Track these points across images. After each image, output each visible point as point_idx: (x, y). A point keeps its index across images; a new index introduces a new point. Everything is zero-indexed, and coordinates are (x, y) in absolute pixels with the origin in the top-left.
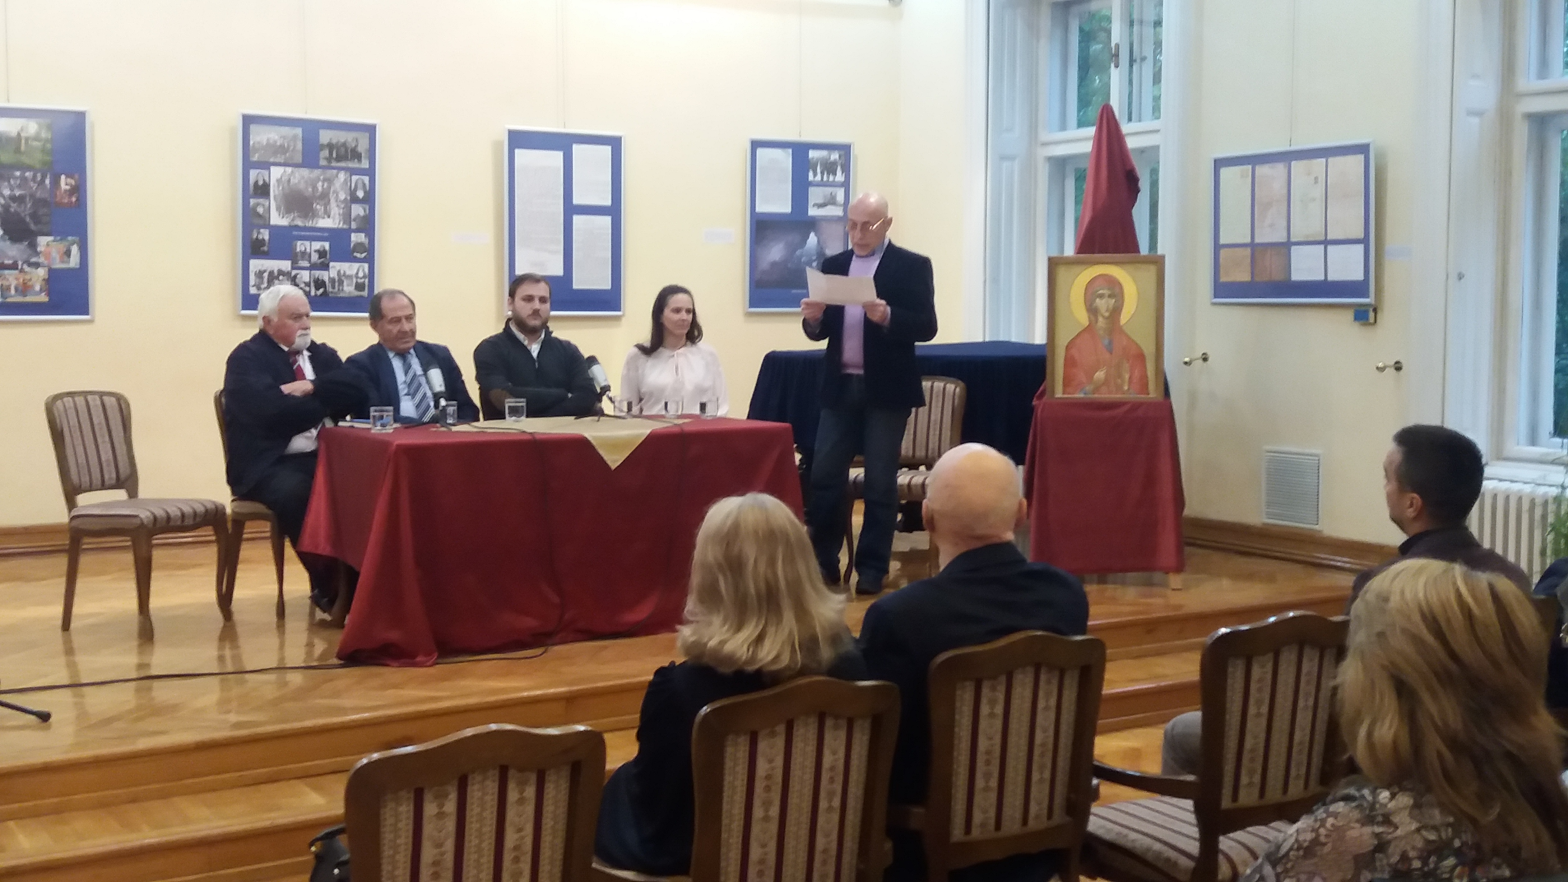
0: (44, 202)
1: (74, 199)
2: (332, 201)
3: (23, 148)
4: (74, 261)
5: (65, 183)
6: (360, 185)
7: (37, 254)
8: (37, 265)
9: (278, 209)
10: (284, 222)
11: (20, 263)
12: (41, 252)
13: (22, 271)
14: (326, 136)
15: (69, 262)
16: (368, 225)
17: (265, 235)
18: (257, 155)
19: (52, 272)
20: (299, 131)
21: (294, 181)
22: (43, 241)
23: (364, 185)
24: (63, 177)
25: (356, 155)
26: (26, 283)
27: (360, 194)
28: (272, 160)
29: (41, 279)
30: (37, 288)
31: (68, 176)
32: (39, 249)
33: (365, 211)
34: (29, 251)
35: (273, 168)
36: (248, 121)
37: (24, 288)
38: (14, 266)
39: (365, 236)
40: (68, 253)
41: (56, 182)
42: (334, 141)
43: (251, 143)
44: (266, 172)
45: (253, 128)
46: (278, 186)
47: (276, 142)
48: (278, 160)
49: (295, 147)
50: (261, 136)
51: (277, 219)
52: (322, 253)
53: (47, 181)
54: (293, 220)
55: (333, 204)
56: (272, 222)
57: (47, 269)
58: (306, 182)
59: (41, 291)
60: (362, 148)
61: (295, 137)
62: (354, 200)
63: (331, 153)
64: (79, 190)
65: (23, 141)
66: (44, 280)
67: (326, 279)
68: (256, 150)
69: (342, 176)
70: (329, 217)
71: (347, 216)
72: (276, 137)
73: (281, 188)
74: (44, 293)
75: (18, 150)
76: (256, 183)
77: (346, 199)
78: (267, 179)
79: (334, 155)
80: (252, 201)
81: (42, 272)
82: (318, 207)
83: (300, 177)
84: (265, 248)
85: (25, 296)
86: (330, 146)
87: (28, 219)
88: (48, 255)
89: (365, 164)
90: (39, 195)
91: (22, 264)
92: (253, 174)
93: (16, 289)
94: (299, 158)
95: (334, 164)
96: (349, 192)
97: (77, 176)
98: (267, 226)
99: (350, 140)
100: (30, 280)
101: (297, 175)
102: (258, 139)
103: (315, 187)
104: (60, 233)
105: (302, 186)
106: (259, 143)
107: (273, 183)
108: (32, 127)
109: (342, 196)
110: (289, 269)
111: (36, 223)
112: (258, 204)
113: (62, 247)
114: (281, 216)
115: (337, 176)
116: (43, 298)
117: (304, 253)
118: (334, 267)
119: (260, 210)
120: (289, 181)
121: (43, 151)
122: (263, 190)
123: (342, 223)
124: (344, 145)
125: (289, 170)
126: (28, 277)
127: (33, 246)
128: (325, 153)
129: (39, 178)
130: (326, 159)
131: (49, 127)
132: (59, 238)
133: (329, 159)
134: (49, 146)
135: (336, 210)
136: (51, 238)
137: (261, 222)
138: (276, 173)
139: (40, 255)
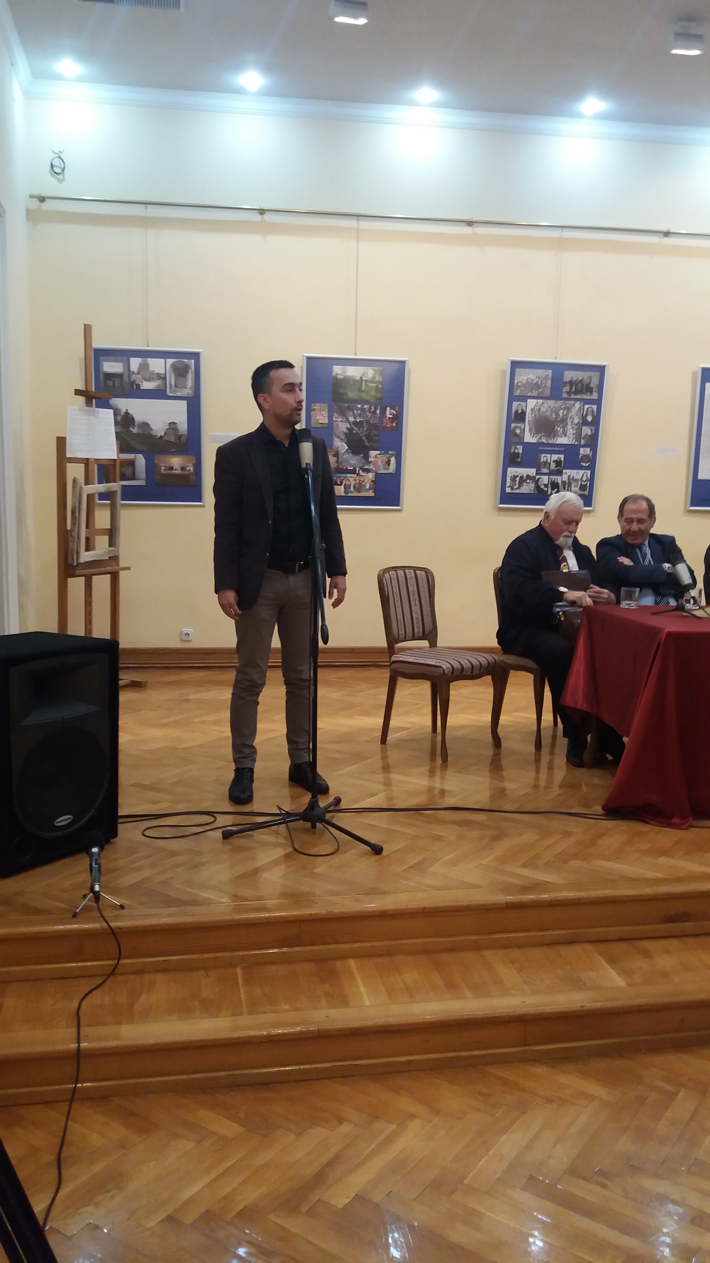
0: (375, 426)
1: (394, 425)
2: (569, 424)
3: (363, 388)
4: (392, 468)
5: (389, 413)
6: (590, 412)
7: (369, 463)
8: (368, 471)
9: (530, 431)
10: (534, 440)
11: (358, 469)
12: (371, 462)
13: (358, 475)
14: (568, 376)
15: (388, 469)
16: (593, 442)
17: (520, 449)
18: (519, 391)
19: (377, 475)
20: (549, 372)
21: (543, 409)
22: (373, 453)
23: (593, 411)
24: (388, 408)
25: (589, 390)
26: (361, 483)
27: (589, 418)
28: (529, 394)
29: (370, 481)
30: (368, 487)
31: (392, 408)
32: (370, 459)
33: (592, 431)
34: (364, 461)
35: (529, 400)
36: (515, 365)
37: (359, 487)
38: (353, 472)
39: (590, 450)
40: (388, 463)
41: (383, 412)
42: (574, 379)
43: (516, 382)
44: (523, 404)
45: (518, 371)
46: (532, 414)
47: (532, 380)
48: (534, 394)
49: (546, 383)
50: (524, 376)
51: (529, 438)
52: (558, 463)
53: (378, 412)
54: (540, 439)
55: (569, 426)
56: (525, 441)
57: (374, 474)
58: (551, 411)
59: (370, 489)
60: (594, 383)
61: (546, 376)
62: (585, 422)
63: (571, 388)
64: (398, 418)
65: (364, 383)
66: (372, 481)
67: (560, 482)
68: (518, 387)
69: (578, 405)
70: (565, 436)
71: (578, 436)
72: (533, 378)
73: (533, 415)
74: (371, 491)
75: (360, 390)
76: (517, 411)
77: (579, 422)
78: (524, 409)
79: (573, 390)
80: (513, 425)
81: (371, 475)
82: (559, 429)
83: (548, 406)
84: (519, 460)
85: (359, 492)
86: (571, 383)
87: (364, 438)
88: (375, 464)
89: (595, 396)
90: (371, 422)
91: (359, 471)
92: (515, 404)
93: (354, 487)
94: (548, 393)
95: (573, 396)
96: (581, 417)
97: (397, 408)
98: (522, 443)
99: (585, 378)
100: (363, 481)
101: (546, 405)
102: (520, 379)
103: (557, 414)
104: (383, 448)
105: (548, 413)
106: (521, 382)
107: (528, 411)
108: (370, 373)
109: (576, 420)
110: (534, 475)
111: (369, 442)
112: (517, 427)
113: (385, 458)
114: (532, 436)
115: (574, 405)
116: (371, 494)
117: (545, 463)
118: (565, 473)
119: (518, 431)
120: (540, 409)
121: (377, 390)
122: (520, 417)
123: (574, 440)
124: (581, 381)
125: (540, 401)
126: (362, 479)
127: (366, 457)
128: (567, 388)
129: (373, 410)
130: (567, 392)
131: (381, 373)
132: (383, 452)
133: (569, 393)
134: (380, 386)
135: (571, 431)
136: (378, 452)
137: (516, 440)
138: (531, 403)
139: (371, 464)
